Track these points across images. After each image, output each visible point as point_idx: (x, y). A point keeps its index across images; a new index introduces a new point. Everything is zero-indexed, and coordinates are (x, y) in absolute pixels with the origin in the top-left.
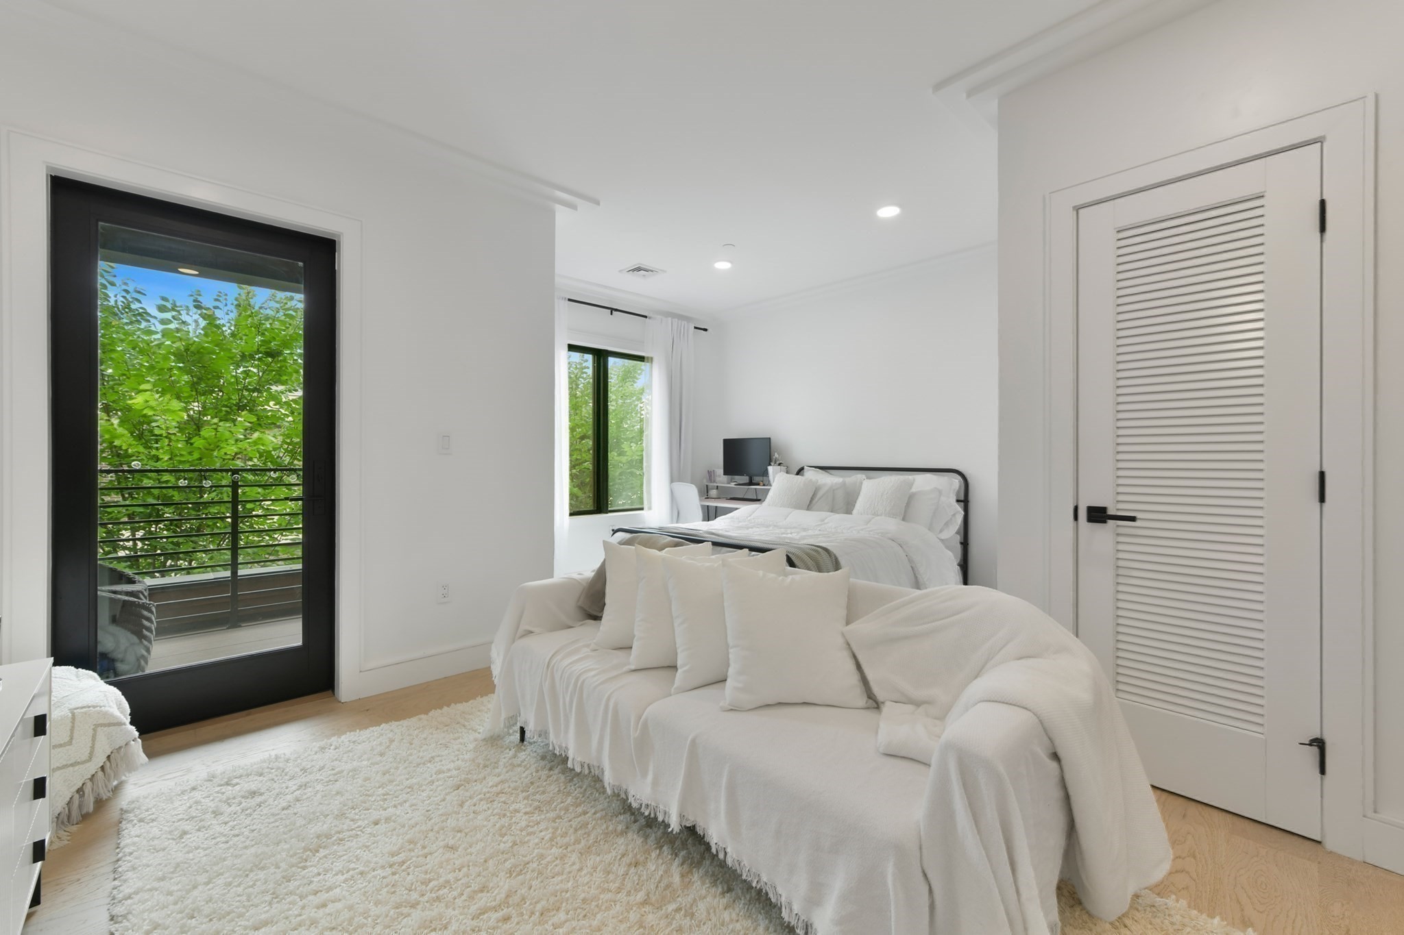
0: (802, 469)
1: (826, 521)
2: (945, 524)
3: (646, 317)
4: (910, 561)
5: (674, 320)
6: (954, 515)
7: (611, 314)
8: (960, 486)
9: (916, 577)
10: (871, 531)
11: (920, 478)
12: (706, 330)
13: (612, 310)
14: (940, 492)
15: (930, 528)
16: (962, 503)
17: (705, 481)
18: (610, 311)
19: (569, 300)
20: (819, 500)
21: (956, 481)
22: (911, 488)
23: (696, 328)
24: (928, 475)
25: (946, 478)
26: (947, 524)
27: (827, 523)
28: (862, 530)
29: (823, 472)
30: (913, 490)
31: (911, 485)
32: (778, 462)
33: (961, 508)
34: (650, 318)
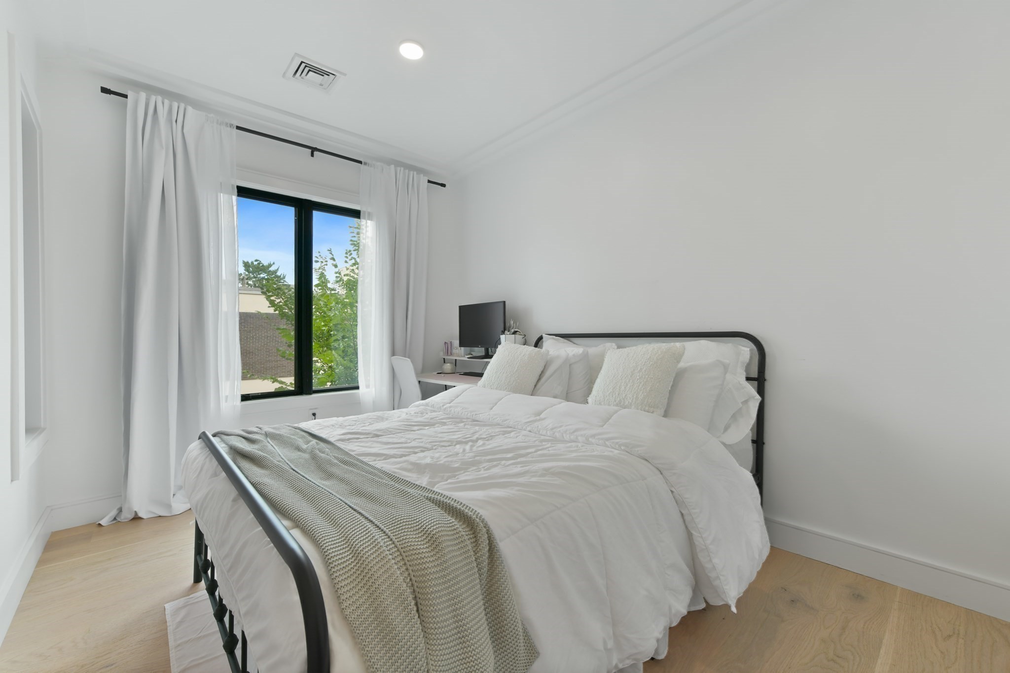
0: (541, 338)
1: (542, 416)
2: (732, 417)
3: (360, 162)
4: (679, 502)
5: (399, 169)
6: (746, 402)
7: (312, 155)
8: (751, 357)
9: (690, 536)
10: (608, 439)
11: (691, 345)
12: (443, 185)
13: (313, 150)
14: (726, 368)
15: (711, 427)
16: (756, 383)
17: (442, 353)
18: (310, 151)
19: (238, 128)
20: (546, 381)
21: (746, 350)
22: (678, 362)
23: (429, 182)
24: (703, 342)
25: (730, 345)
26: (734, 417)
27: (544, 419)
28: (593, 436)
29: (566, 341)
30: (682, 365)
31: (678, 357)
32: (513, 331)
33: (754, 388)
34: (365, 164)
